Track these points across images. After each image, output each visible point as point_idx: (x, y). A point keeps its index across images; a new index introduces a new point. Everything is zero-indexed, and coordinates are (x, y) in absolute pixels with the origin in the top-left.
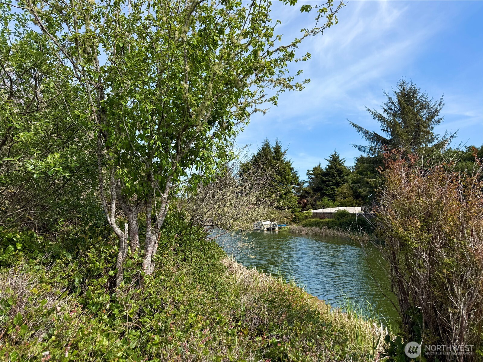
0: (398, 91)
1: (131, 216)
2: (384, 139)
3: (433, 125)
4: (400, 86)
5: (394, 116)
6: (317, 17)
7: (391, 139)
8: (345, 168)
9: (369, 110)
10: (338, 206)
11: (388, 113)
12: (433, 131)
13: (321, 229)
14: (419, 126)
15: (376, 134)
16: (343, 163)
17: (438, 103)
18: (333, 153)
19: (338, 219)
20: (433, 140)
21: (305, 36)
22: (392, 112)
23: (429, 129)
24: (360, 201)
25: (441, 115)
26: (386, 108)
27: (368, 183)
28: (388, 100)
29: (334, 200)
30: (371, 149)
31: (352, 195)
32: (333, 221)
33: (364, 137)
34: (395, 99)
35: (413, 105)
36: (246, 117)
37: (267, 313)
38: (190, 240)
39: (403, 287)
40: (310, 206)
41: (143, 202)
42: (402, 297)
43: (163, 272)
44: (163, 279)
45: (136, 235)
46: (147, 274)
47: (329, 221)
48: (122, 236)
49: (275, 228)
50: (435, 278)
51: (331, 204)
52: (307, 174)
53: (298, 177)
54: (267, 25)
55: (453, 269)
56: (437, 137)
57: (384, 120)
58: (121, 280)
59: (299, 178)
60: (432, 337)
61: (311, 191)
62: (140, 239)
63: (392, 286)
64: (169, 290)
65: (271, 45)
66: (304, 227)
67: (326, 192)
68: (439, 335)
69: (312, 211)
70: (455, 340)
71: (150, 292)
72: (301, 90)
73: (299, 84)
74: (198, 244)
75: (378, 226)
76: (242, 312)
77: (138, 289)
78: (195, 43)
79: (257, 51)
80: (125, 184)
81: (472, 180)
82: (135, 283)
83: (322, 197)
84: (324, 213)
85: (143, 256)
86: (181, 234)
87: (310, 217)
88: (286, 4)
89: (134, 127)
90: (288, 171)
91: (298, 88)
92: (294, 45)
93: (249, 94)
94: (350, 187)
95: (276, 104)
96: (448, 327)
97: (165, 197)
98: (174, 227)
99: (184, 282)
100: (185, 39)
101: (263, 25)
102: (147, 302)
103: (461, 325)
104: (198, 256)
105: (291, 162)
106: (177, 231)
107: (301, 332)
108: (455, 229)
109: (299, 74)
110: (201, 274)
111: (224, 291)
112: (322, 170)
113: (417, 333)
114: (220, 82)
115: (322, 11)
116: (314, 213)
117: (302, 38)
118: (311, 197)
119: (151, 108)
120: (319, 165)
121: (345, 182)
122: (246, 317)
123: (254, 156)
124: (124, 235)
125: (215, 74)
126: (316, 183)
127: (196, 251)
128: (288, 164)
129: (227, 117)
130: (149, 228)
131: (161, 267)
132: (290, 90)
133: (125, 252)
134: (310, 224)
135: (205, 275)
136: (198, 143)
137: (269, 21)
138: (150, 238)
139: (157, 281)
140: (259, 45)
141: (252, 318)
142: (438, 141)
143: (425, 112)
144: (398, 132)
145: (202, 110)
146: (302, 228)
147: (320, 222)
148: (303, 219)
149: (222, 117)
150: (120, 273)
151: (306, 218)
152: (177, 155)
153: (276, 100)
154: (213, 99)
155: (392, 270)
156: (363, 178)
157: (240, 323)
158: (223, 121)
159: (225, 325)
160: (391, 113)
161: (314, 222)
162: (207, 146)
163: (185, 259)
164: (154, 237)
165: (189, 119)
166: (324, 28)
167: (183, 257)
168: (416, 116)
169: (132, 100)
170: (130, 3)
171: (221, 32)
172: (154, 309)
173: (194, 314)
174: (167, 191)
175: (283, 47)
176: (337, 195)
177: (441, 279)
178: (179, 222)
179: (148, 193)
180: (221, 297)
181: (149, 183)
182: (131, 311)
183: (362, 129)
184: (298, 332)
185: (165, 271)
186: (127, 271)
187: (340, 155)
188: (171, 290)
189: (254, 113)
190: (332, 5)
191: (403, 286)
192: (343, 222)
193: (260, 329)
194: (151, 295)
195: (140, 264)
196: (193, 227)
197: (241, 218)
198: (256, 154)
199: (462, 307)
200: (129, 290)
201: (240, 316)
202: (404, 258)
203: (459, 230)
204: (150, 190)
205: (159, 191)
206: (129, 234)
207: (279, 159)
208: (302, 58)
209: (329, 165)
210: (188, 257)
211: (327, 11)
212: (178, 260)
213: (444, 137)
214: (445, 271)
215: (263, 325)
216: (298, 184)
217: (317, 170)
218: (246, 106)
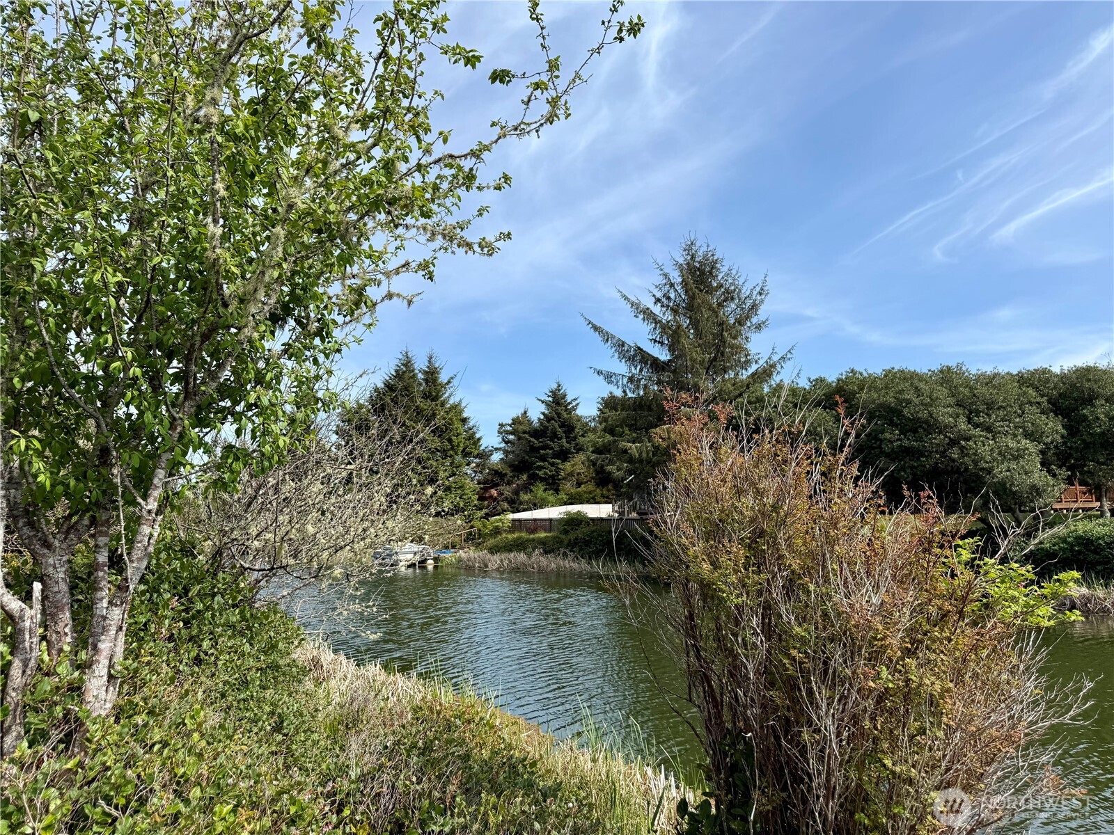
0: (681, 261)
1: (51, 561)
2: (655, 360)
3: (749, 335)
4: (685, 250)
5: (675, 311)
6: (526, 99)
7: (669, 361)
8: (579, 419)
9: (626, 299)
10: (565, 504)
11: (662, 306)
12: (749, 346)
13: (529, 556)
14: (722, 335)
15: (639, 348)
16: (574, 408)
17: (758, 289)
18: (555, 386)
19: (566, 532)
20: (748, 362)
21: (500, 138)
22: (671, 304)
23: (740, 341)
24: (609, 491)
25: (763, 313)
26: (659, 295)
27: (625, 451)
28: (662, 278)
29: (557, 491)
30: (631, 379)
31: (593, 478)
32: (555, 538)
33: (616, 355)
34: (676, 277)
35: (710, 290)
36: (364, 309)
37: (414, 779)
38: (213, 609)
39: (713, 690)
40: (506, 506)
41: (86, 522)
42: (709, 712)
43: (142, 704)
44: (140, 723)
45: (62, 610)
46: (95, 715)
47: (546, 537)
48: (22, 618)
49: (426, 560)
50: (775, 666)
51: (551, 498)
52: (499, 432)
53: (479, 439)
54: (414, 104)
55: (810, 647)
56: (756, 358)
57: (655, 319)
58: (19, 737)
59: (482, 442)
60: (773, 795)
61: (508, 471)
62: (74, 620)
63: (690, 688)
64: (160, 752)
65: (427, 151)
66: (492, 553)
67: (540, 473)
68: (785, 788)
69: (512, 516)
70: (818, 797)
71: (104, 764)
72: (491, 255)
73: (487, 240)
74: (235, 618)
75: (658, 558)
76: (353, 782)
77: (70, 757)
78: (240, 130)
79: (393, 161)
80: (35, 476)
81: (837, 461)
82: (60, 741)
83: (532, 484)
84: (535, 520)
85: (84, 667)
86: (186, 595)
87: (506, 531)
88: (456, 62)
89: (64, 323)
90: (457, 424)
91: (486, 250)
92: (475, 154)
93: (372, 256)
94: (588, 459)
95: (431, 278)
96: (802, 769)
97: (149, 507)
98: (168, 577)
99: (200, 725)
100: (215, 119)
101: (405, 103)
102: (98, 791)
103: (829, 764)
104: (234, 650)
105: (463, 405)
106: (175, 588)
107: (497, 819)
108: (809, 562)
109: (481, 215)
110: (242, 696)
111: (305, 732)
112: (530, 422)
113: (742, 788)
114: (303, 227)
115: (537, 86)
116: (513, 520)
117: (494, 139)
118: (509, 483)
119: (116, 279)
120: (525, 412)
121: (579, 449)
122: (364, 795)
123: (376, 390)
124: (28, 613)
125: (291, 206)
126: (517, 452)
127: (230, 638)
128: (457, 408)
129: (318, 307)
130: (101, 589)
131: (136, 689)
132: (466, 252)
133: (33, 661)
134: (505, 547)
135: (252, 696)
136: (243, 370)
137: (420, 97)
138: (105, 618)
139: (127, 729)
140: (398, 149)
141: (378, 795)
142: (758, 366)
143: (733, 306)
144: (683, 346)
145: (255, 290)
146: (489, 556)
147: (528, 540)
148: (491, 535)
149: (306, 307)
150: (15, 717)
151: (497, 531)
152: (186, 398)
153: (432, 268)
154: (285, 266)
155: (688, 653)
156: (615, 441)
157: (347, 812)
158: (308, 317)
159: (310, 824)
160: (668, 306)
161: (515, 540)
162: (268, 378)
163: (198, 661)
164: (116, 614)
165: (221, 310)
166: (542, 125)
167: (193, 654)
168: (715, 313)
169: (61, 255)
170: (61, 8)
171: (304, 106)
172: (116, 808)
173: (230, 806)
174: (157, 493)
175: (451, 156)
176: (564, 479)
177: (787, 669)
178: (182, 564)
179: (101, 499)
180: (294, 747)
181: (103, 471)
182: (48, 820)
183: (613, 337)
184: (492, 819)
185: (145, 699)
186: (37, 710)
187: (568, 392)
188: (166, 751)
189: (387, 301)
190: (557, 77)
191: (710, 686)
192: (576, 539)
193: (398, 820)
194: (108, 768)
195: (76, 689)
196: (221, 575)
197: (348, 548)
198: (380, 385)
199: (830, 725)
200: (41, 761)
201: (348, 794)
202: (712, 626)
203: (816, 564)
204: (108, 489)
205: (131, 492)
206: (43, 612)
207: (435, 399)
208: (492, 184)
209: (546, 412)
210: (206, 654)
211: (547, 89)
212: (181, 662)
213: (770, 358)
214: (794, 653)
215: (405, 809)
216: (480, 456)
217: (520, 423)
218: (366, 285)
